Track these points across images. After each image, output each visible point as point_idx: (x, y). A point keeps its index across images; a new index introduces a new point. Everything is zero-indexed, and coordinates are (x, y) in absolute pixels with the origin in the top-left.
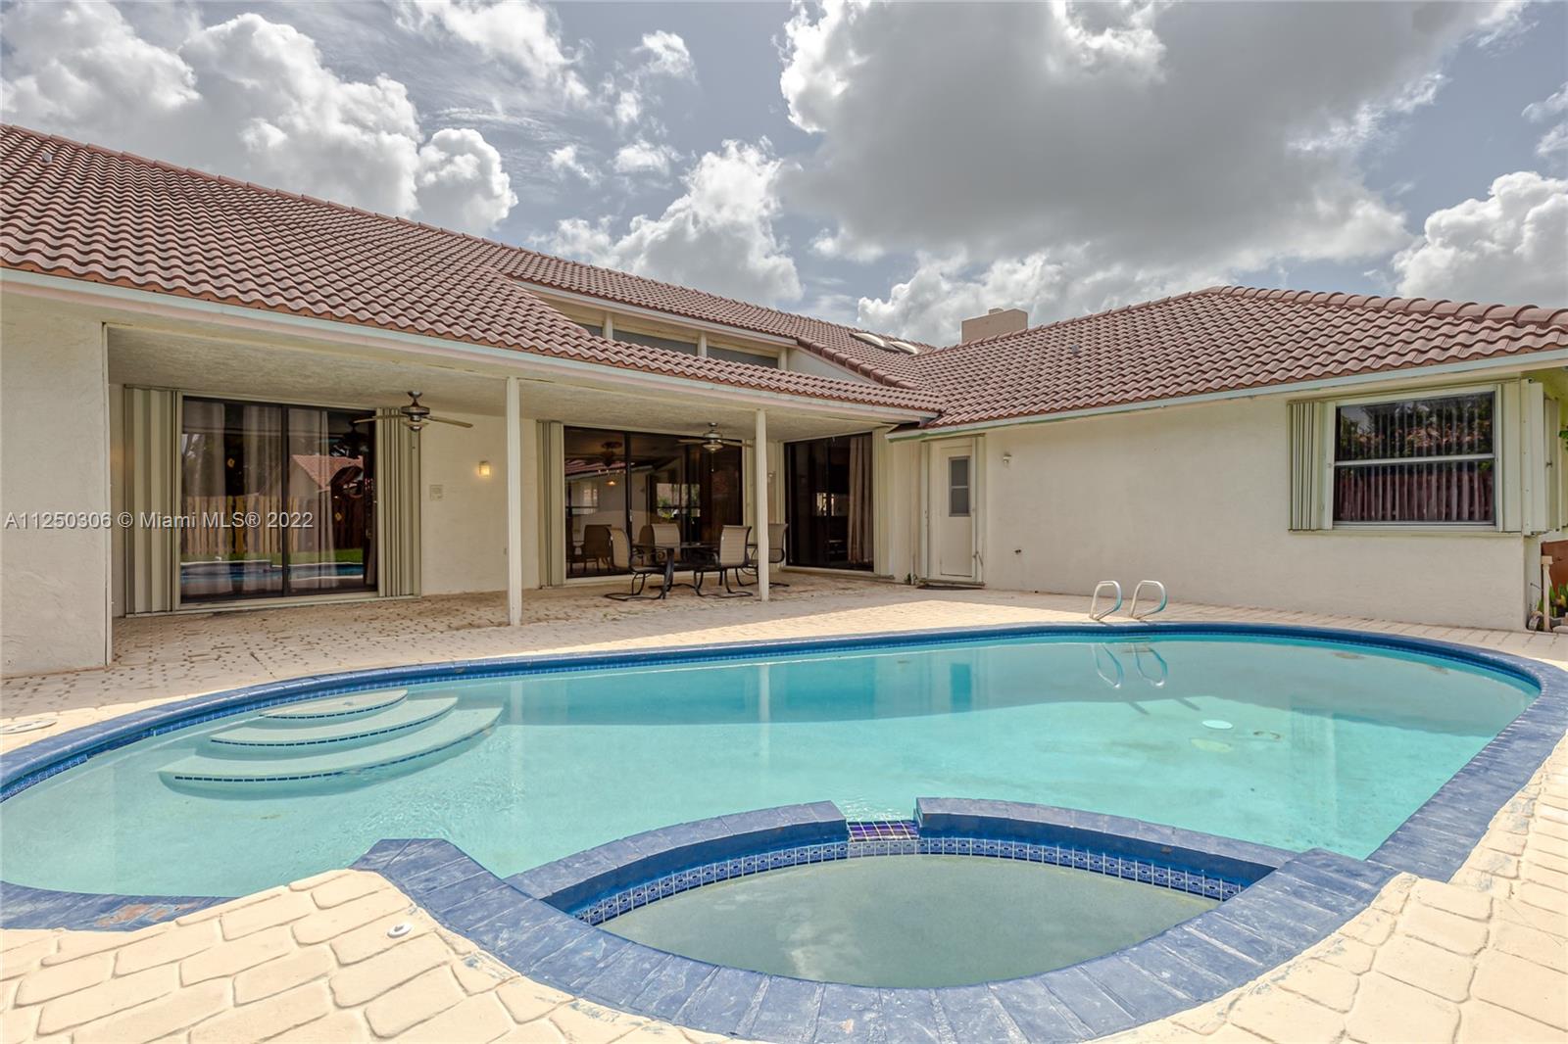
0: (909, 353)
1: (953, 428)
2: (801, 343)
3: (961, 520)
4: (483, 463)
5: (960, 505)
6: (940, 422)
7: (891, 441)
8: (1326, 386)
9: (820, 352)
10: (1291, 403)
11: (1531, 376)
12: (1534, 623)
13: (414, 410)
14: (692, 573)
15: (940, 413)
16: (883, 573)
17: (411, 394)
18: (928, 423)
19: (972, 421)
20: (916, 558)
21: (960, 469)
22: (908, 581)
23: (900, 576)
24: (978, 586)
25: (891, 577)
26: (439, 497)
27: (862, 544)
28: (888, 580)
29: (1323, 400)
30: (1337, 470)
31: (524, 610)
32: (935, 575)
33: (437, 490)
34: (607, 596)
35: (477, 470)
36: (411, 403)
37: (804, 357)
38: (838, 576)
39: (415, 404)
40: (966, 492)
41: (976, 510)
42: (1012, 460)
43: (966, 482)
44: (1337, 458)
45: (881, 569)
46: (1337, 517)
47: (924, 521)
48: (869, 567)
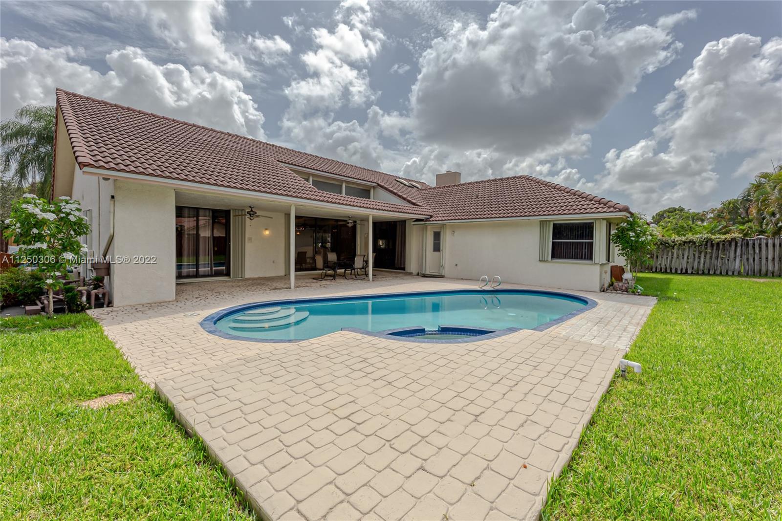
0: (418, 188)
1: (436, 222)
2: (379, 185)
3: (437, 253)
4: (266, 229)
5: (437, 248)
6: (431, 220)
7: (414, 225)
8: (549, 218)
9: (386, 189)
10: (541, 221)
11: (604, 219)
12: (602, 290)
13: (252, 213)
14: (344, 270)
15: (431, 216)
16: (409, 271)
17: (250, 207)
18: (427, 220)
19: (442, 220)
20: (421, 266)
21: (437, 236)
22: (418, 274)
23: (415, 272)
24: (442, 277)
25: (412, 273)
26: (251, 242)
27: (401, 261)
28: (411, 274)
29: (550, 221)
30: (553, 243)
31: (295, 283)
32: (428, 272)
33: (250, 239)
34: (314, 279)
35: (264, 232)
36: (250, 210)
37: (381, 191)
38: (391, 272)
39: (252, 211)
40: (439, 244)
41: (442, 250)
42: (455, 233)
43: (439, 240)
44: (553, 239)
45: (407, 270)
46: (553, 257)
47: (424, 253)
48: (404, 269)
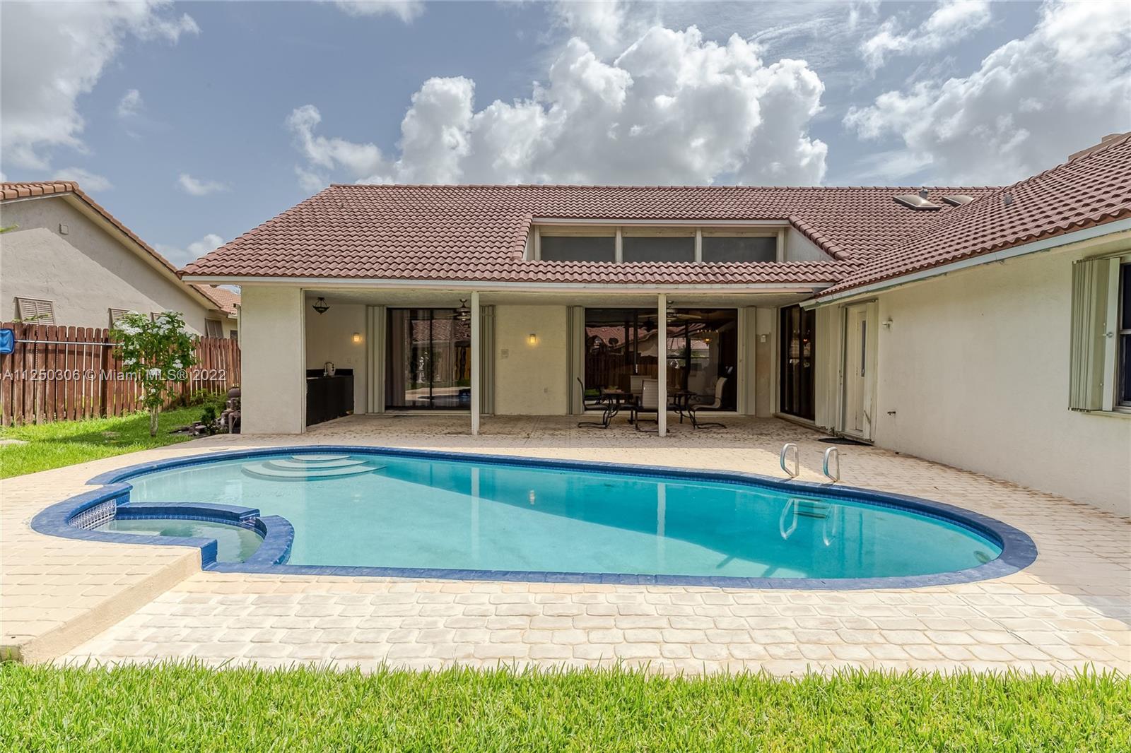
2: (791, 223)
4: (534, 335)
10: (1075, 263)
14: (629, 412)
20: (836, 412)
22: (833, 433)
23: (829, 427)
24: (868, 443)
26: (507, 357)
32: (849, 429)
33: (505, 352)
35: (528, 340)
36: (461, 306)
39: (464, 307)
41: (867, 371)
42: (893, 324)
48: (811, 416)
